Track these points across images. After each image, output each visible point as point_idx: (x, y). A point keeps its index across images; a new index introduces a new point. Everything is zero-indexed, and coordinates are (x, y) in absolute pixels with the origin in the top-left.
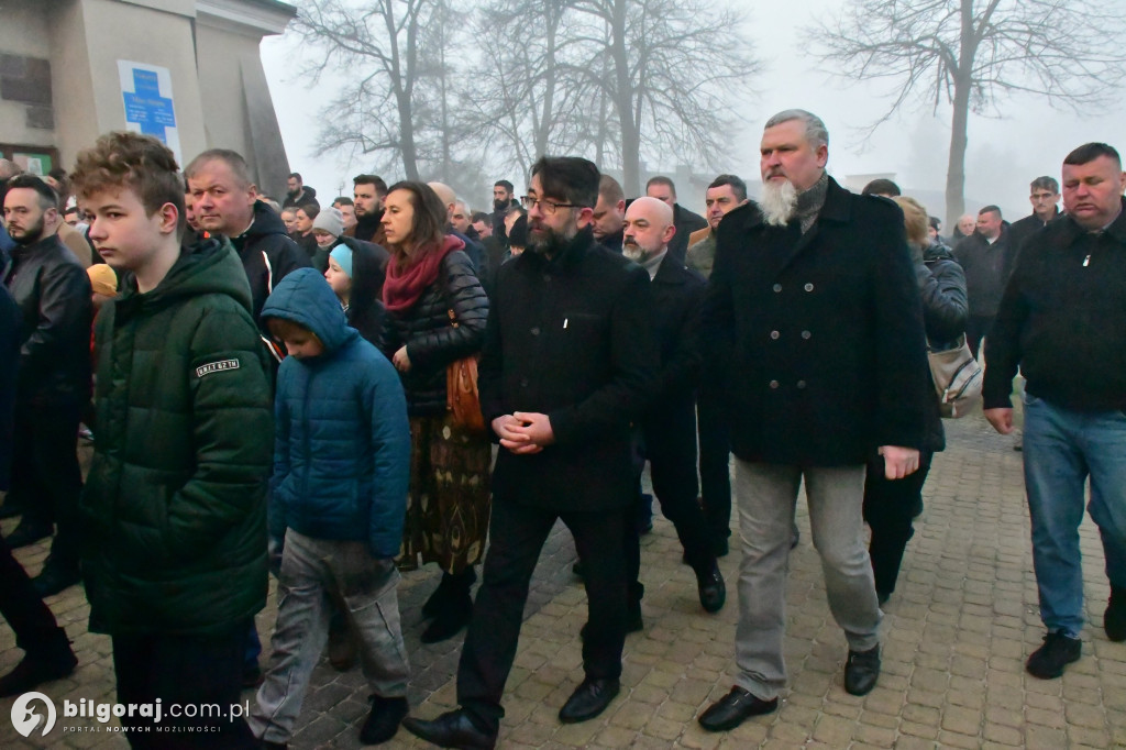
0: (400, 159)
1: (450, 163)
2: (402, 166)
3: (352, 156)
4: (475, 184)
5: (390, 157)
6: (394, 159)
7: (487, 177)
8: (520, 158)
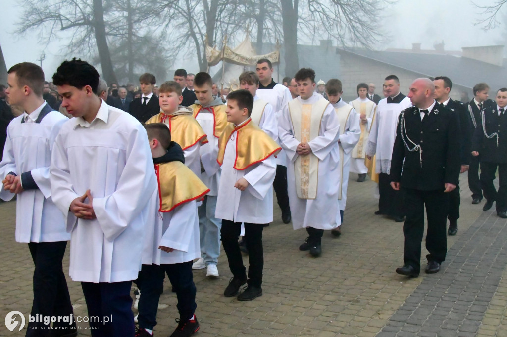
0: (93, 35)
1: (134, 38)
2: (93, 40)
3: (51, 32)
4: (155, 55)
5: (84, 33)
6: (87, 35)
7: (165, 49)
8: (193, 35)
